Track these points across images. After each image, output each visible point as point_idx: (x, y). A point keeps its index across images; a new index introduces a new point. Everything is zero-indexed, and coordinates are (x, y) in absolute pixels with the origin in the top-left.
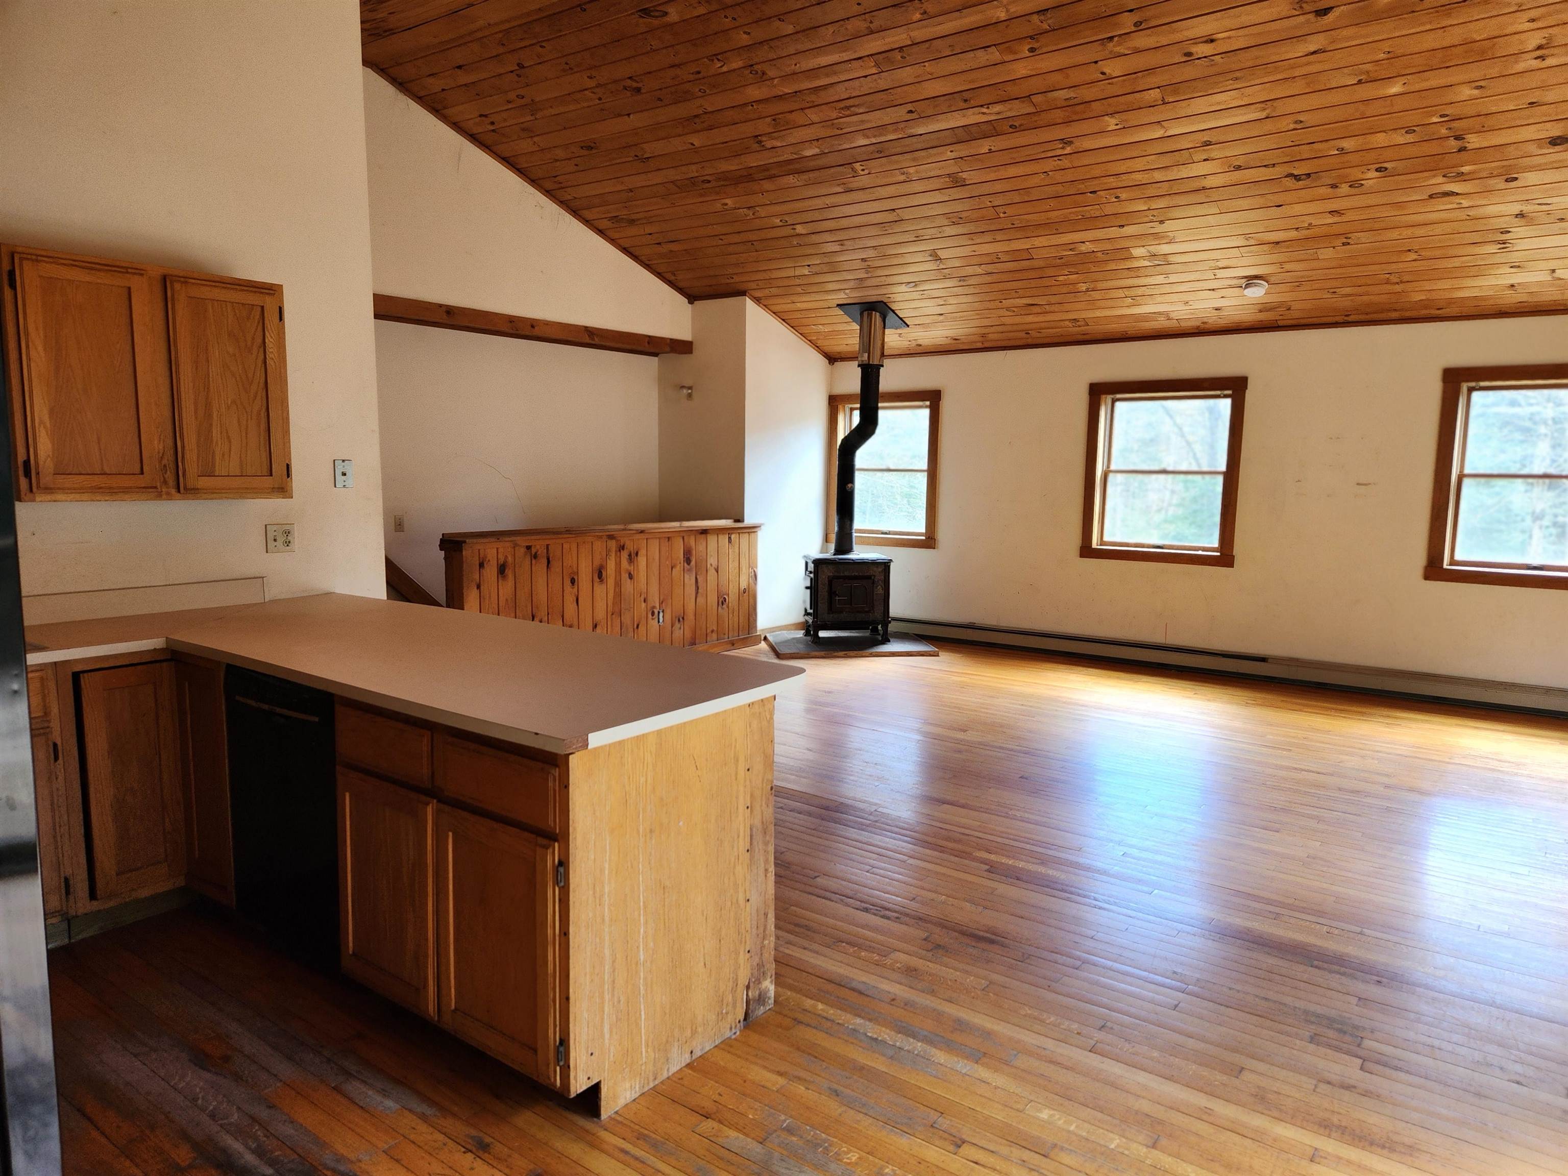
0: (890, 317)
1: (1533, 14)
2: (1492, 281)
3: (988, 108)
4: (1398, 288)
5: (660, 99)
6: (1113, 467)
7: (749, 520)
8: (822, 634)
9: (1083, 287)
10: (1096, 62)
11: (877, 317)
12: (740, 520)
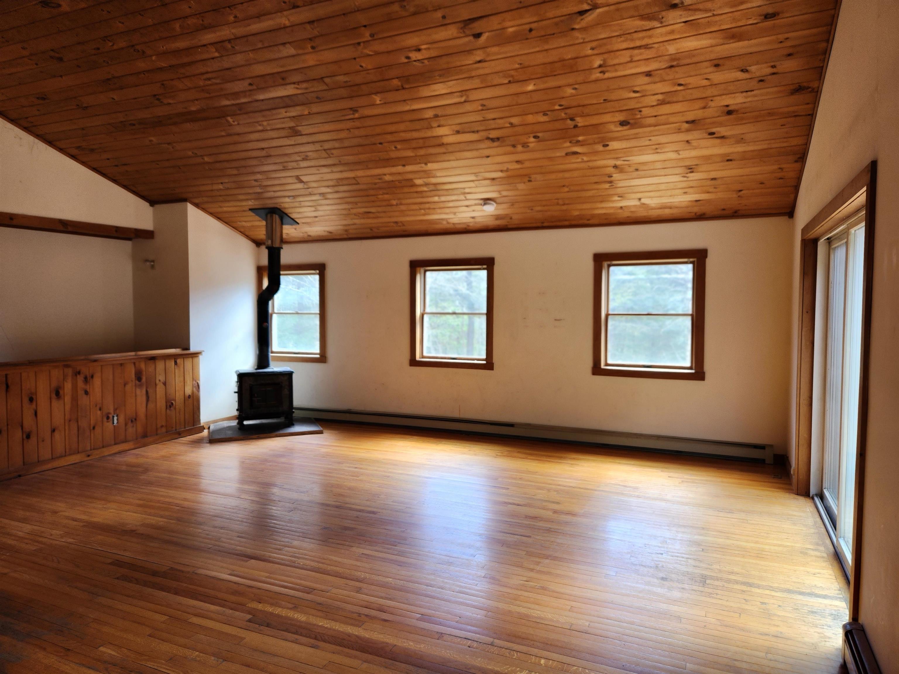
0: (286, 219)
1: (594, 44)
2: (611, 205)
3: (298, 85)
4: (565, 208)
5: (78, 66)
6: (428, 310)
7: (193, 348)
8: (246, 423)
9: (394, 202)
10: (355, 59)
11: (276, 218)
12: (188, 349)
